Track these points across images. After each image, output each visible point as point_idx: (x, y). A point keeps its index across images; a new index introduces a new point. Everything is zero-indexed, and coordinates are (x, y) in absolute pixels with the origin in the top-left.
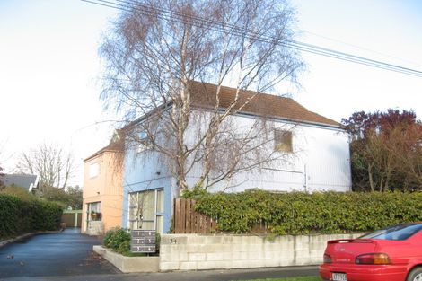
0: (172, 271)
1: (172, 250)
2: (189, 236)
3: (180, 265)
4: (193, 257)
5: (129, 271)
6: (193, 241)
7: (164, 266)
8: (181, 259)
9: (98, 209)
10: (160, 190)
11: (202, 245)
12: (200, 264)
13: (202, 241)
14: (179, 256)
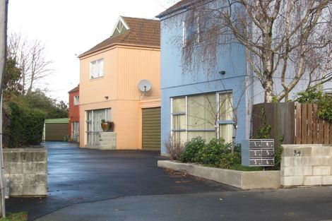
0: (295, 187)
1: (296, 162)
2: (315, 147)
3: (304, 179)
4: (318, 171)
5: (248, 188)
6: (317, 152)
7: (287, 182)
8: (306, 174)
9: (108, 117)
10: (226, 93)
11: (328, 157)
12: (325, 178)
13: (327, 153)
14: (303, 170)
